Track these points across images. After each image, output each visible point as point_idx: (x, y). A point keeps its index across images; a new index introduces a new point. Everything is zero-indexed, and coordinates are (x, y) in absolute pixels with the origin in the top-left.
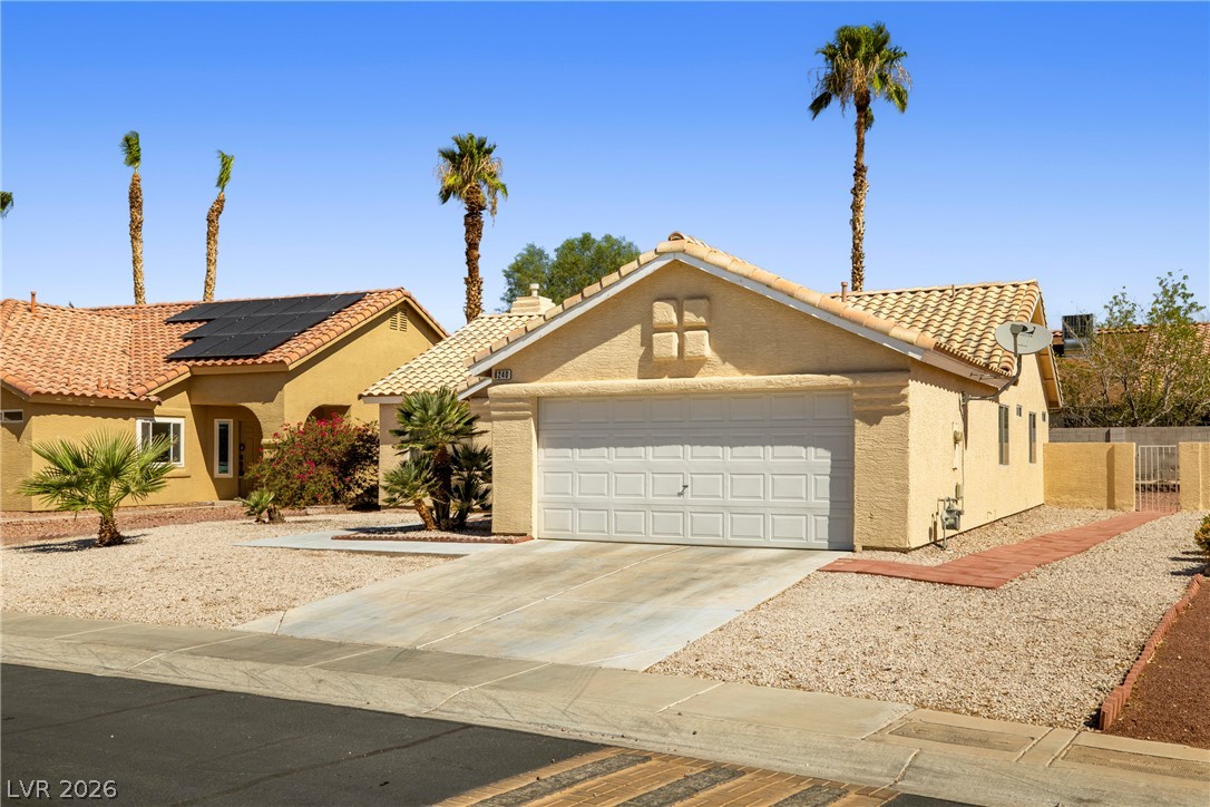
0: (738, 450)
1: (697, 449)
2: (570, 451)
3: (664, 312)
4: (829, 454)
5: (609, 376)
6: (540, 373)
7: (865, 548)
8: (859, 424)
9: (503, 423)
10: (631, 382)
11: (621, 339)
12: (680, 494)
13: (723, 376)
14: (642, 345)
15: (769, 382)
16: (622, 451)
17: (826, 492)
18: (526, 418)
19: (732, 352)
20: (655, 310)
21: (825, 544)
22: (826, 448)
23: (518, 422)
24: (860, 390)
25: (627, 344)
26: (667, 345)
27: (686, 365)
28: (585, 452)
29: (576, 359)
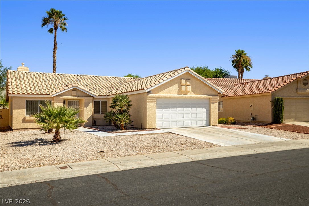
0: (192, 109)
1: (186, 109)
2: (162, 109)
3: (183, 82)
4: (206, 110)
5: (172, 94)
6: (158, 92)
7: (212, 125)
8: (212, 104)
9: (149, 103)
10: (176, 95)
11: (174, 86)
12: (183, 118)
13: (192, 95)
14: (178, 88)
15: (201, 97)
16: (172, 109)
17: (205, 116)
18: (155, 102)
19: (194, 90)
20: (182, 81)
21: (205, 125)
22: (206, 108)
23: (153, 103)
24: (213, 98)
25: (176, 87)
26: (183, 88)
27: (186, 93)
28: (165, 109)
29: (166, 90)
